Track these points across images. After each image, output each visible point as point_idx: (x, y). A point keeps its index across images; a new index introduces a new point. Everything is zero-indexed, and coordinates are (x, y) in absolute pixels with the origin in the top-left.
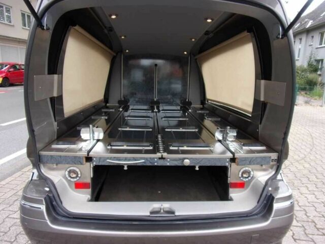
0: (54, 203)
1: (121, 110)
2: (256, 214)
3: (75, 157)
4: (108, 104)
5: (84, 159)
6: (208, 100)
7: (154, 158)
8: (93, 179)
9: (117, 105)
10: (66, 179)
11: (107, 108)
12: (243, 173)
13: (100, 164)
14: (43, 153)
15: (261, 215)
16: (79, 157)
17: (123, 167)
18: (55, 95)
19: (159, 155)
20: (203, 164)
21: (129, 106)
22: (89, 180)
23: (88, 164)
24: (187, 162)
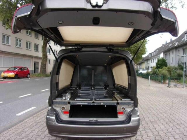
0: (58, 117)
1: (78, 88)
2: (126, 122)
3: (65, 102)
4: (72, 86)
5: (67, 103)
6: (116, 84)
7: (91, 103)
8: (70, 110)
9: (76, 86)
10: (61, 110)
11: (72, 88)
12: (122, 108)
13: (73, 104)
14: (54, 101)
15: (127, 122)
16: (66, 102)
17: (80, 105)
18: (57, 82)
19: (92, 101)
20: (107, 105)
21: (81, 87)
22: (68, 111)
23: (69, 105)
24: (102, 103)
